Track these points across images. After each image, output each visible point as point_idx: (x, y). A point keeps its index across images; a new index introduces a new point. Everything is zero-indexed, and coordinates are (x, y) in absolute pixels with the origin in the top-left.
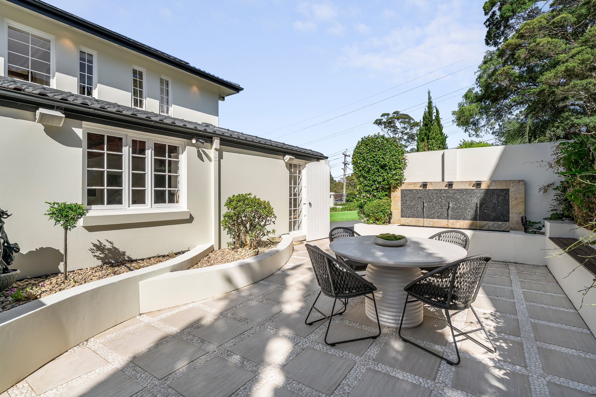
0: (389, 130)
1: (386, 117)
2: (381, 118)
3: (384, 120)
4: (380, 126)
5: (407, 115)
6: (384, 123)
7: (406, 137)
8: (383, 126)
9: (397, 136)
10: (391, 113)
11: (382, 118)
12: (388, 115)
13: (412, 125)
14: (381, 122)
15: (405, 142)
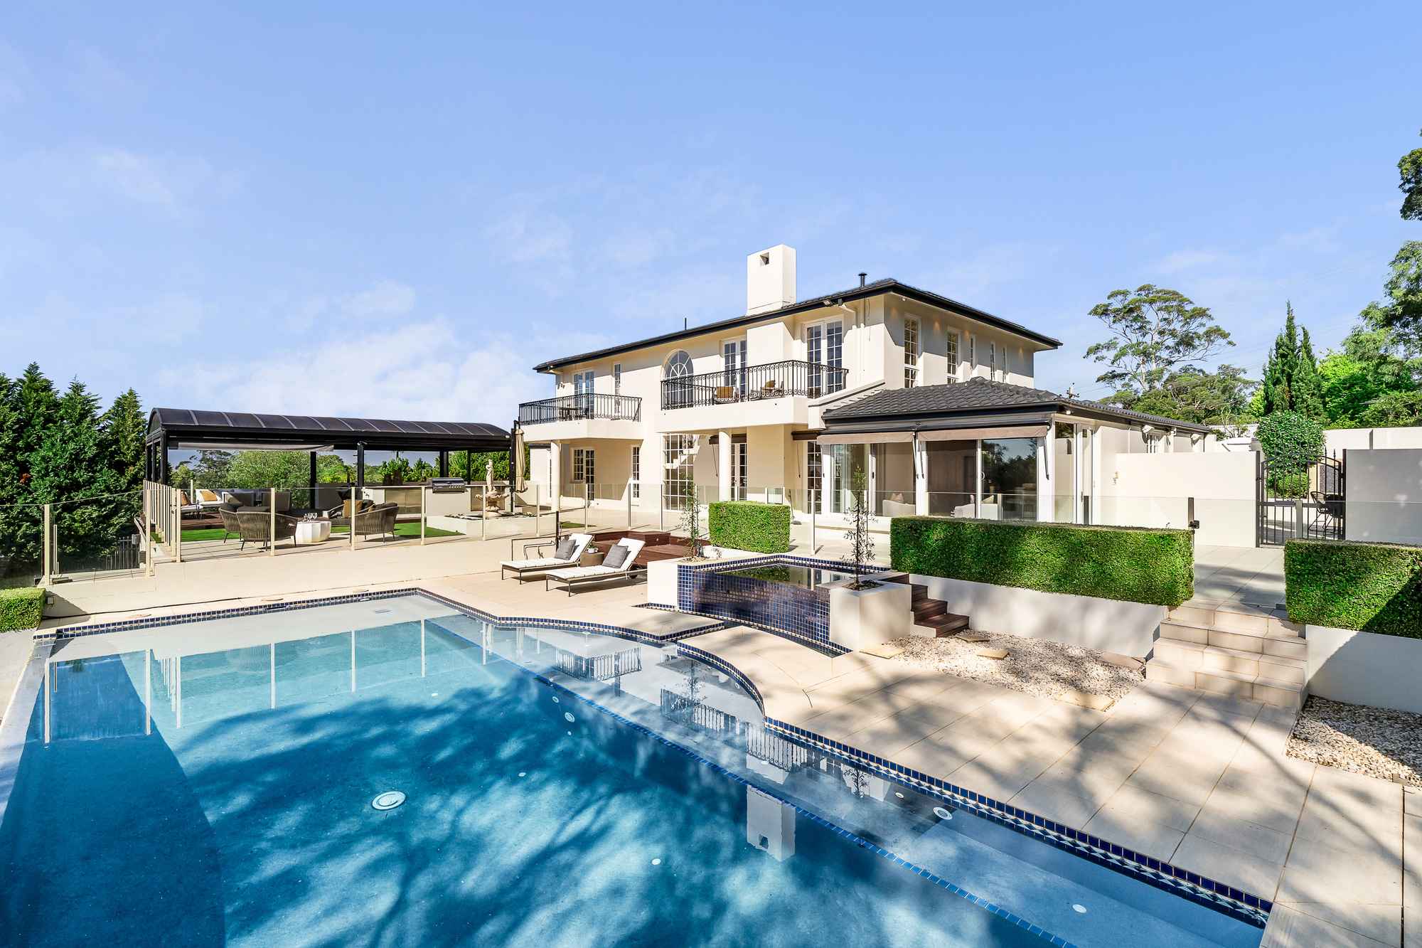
0: (1127, 326)
1: (1120, 297)
2: (1107, 302)
3: (1116, 304)
4: (1103, 318)
5: (1175, 293)
6: (1117, 311)
7: (1170, 342)
8: (1112, 319)
9: (1148, 339)
10: (1133, 288)
11: (1111, 300)
12: (1125, 293)
13: (1188, 315)
14: (1107, 310)
15: (1168, 352)
